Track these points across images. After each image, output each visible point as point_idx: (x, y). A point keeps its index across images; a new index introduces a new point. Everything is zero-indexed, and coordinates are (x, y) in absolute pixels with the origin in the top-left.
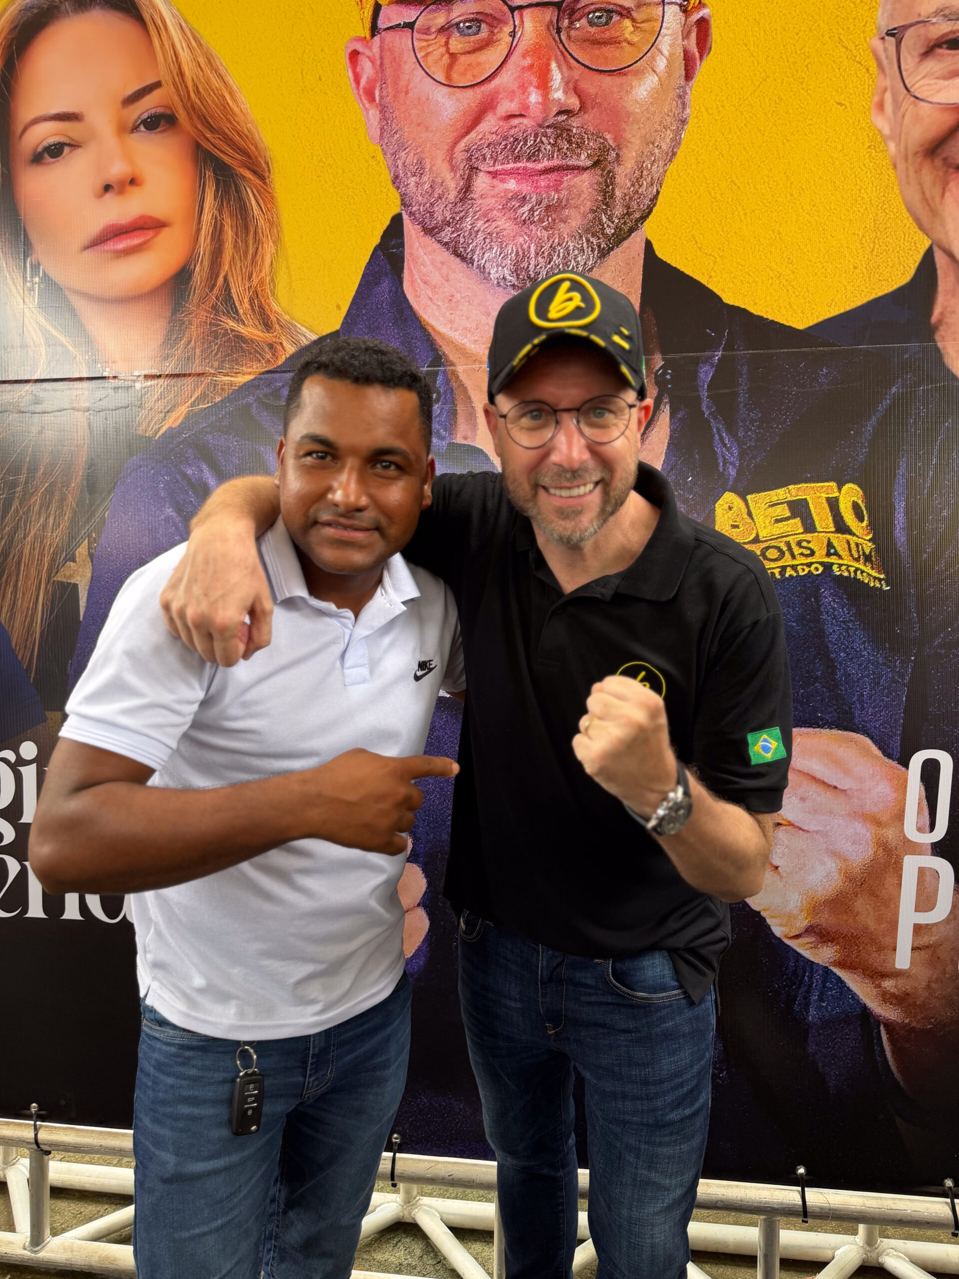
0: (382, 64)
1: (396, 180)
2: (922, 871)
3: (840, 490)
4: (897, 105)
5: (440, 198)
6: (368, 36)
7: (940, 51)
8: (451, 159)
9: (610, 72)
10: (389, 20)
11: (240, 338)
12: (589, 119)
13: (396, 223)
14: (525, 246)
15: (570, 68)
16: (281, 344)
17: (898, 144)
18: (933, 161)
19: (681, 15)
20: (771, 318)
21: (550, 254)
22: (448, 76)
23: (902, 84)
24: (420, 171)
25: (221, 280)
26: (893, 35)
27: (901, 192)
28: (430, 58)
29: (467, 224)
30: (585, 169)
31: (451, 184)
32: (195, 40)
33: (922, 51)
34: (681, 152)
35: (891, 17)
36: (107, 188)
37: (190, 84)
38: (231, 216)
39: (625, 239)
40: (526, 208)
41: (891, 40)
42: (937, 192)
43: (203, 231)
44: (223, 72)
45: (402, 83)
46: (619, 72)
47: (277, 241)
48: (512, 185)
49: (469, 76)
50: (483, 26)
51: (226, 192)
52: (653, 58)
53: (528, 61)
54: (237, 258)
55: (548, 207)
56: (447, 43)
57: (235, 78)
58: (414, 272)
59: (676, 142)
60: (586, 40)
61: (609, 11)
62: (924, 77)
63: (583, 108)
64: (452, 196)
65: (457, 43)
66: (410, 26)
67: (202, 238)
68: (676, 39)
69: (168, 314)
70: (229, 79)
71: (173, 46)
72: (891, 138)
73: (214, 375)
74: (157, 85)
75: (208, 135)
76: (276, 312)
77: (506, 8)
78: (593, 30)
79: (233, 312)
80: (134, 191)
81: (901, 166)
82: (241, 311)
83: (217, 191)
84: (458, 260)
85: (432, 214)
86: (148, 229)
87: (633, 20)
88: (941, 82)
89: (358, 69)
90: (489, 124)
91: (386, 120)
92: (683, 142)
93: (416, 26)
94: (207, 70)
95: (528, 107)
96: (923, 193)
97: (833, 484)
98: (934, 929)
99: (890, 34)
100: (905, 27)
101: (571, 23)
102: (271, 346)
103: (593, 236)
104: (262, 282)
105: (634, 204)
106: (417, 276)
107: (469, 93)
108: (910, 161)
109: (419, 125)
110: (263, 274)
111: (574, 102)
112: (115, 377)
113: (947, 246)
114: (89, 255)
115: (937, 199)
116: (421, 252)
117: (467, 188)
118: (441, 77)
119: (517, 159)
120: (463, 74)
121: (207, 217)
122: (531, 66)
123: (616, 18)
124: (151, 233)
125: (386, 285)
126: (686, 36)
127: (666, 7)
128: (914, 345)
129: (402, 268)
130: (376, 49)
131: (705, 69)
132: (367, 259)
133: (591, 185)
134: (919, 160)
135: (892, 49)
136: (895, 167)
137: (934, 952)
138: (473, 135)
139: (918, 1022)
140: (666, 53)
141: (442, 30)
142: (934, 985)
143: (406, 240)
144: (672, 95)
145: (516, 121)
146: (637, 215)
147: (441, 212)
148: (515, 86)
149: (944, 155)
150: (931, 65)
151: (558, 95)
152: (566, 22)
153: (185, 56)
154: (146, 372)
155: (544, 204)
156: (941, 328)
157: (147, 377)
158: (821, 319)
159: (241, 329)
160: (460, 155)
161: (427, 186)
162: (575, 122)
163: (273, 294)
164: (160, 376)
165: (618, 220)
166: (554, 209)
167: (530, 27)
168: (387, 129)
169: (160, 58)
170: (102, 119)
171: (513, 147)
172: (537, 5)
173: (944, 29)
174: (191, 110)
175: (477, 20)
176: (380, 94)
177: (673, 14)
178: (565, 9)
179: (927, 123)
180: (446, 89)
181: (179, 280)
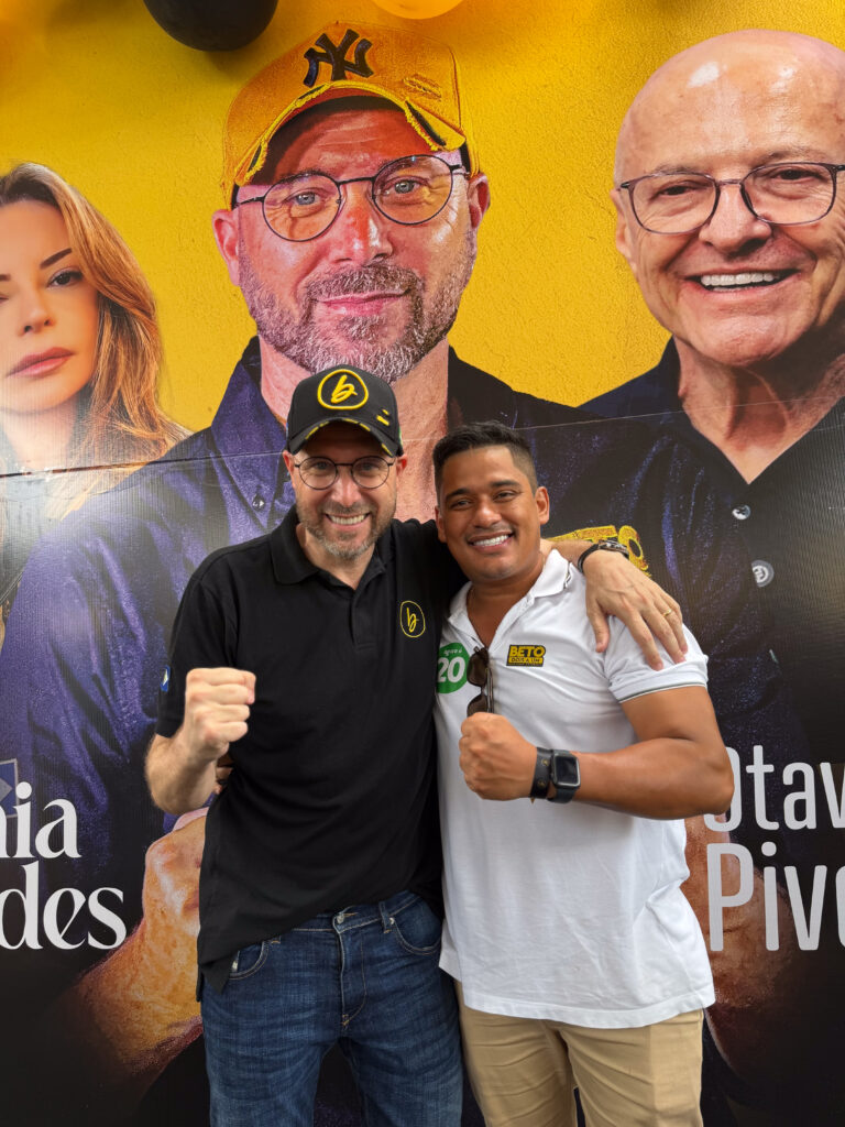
0: (240, 228)
1: (253, 311)
2: (724, 858)
3: (618, 531)
4: (634, 236)
5: (288, 323)
6: (229, 208)
7: (663, 196)
8: (295, 293)
9: (415, 225)
10: (245, 196)
11: (132, 437)
12: (401, 260)
13: (254, 343)
14: (356, 357)
15: (384, 223)
16: (164, 440)
17: (638, 264)
18: (666, 275)
19: (466, 182)
20: (551, 400)
21: (375, 362)
22: (291, 234)
23: (636, 222)
24: (271, 303)
25: (115, 392)
26: (626, 187)
27: (645, 300)
28: (277, 222)
29: (310, 342)
30: (399, 296)
31: (296, 313)
32: (97, 218)
33: (650, 197)
34: (473, 279)
35: (624, 175)
36: (27, 329)
37: (93, 249)
38: (124, 343)
39: (432, 347)
40: (355, 328)
41: (625, 192)
42: (672, 297)
43: (102, 357)
44: (118, 239)
45: (256, 241)
46: (421, 224)
47: (161, 362)
48: (343, 311)
49: (307, 232)
50: (317, 197)
51: (121, 327)
52: (447, 213)
53: (352, 220)
54: (128, 375)
55: (372, 326)
56: (289, 210)
57: (128, 242)
58: (270, 380)
59: (468, 273)
60: (395, 203)
61: (413, 182)
62: (653, 215)
64: (297, 321)
65: (297, 210)
66: (261, 200)
67: (101, 363)
68: (463, 198)
69: (73, 422)
70: (123, 244)
71: (80, 221)
72: (633, 260)
73: (109, 467)
74: (68, 251)
75: (107, 286)
76: (159, 416)
77: (333, 184)
78: (399, 195)
80: (49, 329)
81: (643, 279)
82: (131, 416)
83: (113, 326)
84: (304, 369)
85: (282, 336)
86: (59, 357)
87: (430, 187)
88: (665, 218)
89: (223, 232)
90: (324, 267)
91: (245, 268)
92: (474, 272)
93: (266, 200)
94: (107, 239)
95: (351, 253)
96: (662, 299)
97: (612, 527)
98: (741, 911)
99: (624, 186)
100: (636, 181)
101: (383, 191)
102: (156, 442)
103: (408, 345)
104: (148, 394)
105: (438, 320)
106: (271, 384)
107: (308, 245)
108: (649, 275)
109: (269, 270)
110: (149, 387)
111: (388, 248)
112: (29, 473)
113: (684, 337)
114: (12, 377)
115: (673, 303)
116: (274, 365)
117: (308, 316)
118: (285, 235)
119: (346, 291)
120: (303, 232)
121: (105, 347)
122: (354, 224)
123: (416, 186)
124: (61, 360)
125: (247, 390)
126: (470, 196)
127: (454, 177)
128: (667, 413)
129: (260, 377)
130: (235, 218)
131: (486, 219)
132: (232, 371)
133: (404, 308)
134: (655, 275)
135: (627, 197)
136: (638, 280)
137: (743, 933)
138: (312, 275)
139: (736, 1001)
140: (456, 208)
141: (286, 201)
142: (746, 965)
143: (262, 356)
144: (462, 238)
145: (344, 264)
146: (441, 328)
147: (289, 334)
148: (342, 239)
149: (675, 270)
150: (657, 206)
151: (375, 243)
152: (379, 191)
153: (89, 229)
154: (55, 468)
155: (368, 325)
156: (688, 399)
157: (55, 471)
158: (591, 398)
159: (133, 431)
160: (302, 291)
161: (277, 315)
162: (390, 263)
163: (157, 402)
164: (65, 471)
165: (427, 334)
166: (376, 328)
167: (352, 196)
168: (245, 276)
169: (71, 231)
170: (24, 279)
171: (342, 283)
172: (357, 180)
173: (664, 180)
174: (94, 268)
175: (311, 193)
176: (239, 249)
177: (459, 181)
178: (378, 182)
179: (658, 248)
180: (288, 244)
181: (83, 395)
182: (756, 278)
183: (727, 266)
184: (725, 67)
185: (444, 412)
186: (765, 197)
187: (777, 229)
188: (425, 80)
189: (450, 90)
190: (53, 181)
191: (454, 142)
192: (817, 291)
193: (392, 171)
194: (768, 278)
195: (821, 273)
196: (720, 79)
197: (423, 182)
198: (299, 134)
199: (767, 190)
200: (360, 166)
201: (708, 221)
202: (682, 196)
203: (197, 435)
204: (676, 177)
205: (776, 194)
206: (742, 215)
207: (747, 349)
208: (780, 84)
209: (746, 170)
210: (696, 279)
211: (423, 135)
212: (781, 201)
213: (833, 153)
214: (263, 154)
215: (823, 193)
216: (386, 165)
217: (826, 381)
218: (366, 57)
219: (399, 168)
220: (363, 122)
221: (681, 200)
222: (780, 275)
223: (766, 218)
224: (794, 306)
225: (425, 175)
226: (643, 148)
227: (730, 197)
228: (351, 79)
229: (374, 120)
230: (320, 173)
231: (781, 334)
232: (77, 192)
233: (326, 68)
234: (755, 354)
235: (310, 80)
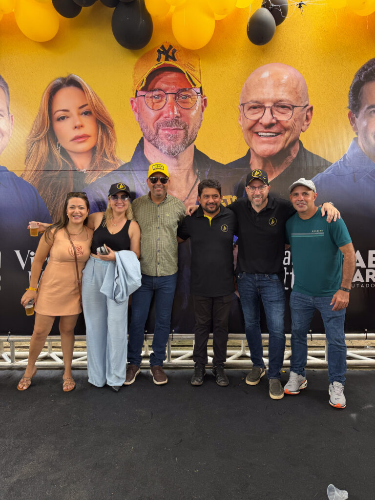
0: (138, 104)
1: (142, 129)
3: (232, 197)
4: (243, 120)
5: (151, 134)
6: (134, 97)
7: (251, 109)
9: (187, 109)
11: (108, 162)
12: (183, 119)
13: (142, 139)
14: (170, 145)
16: (117, 164)
17: (244, 127)
18: (250, 131)
19: (201, 98)
20: (219, 162)
22: (153, 108)
23: (244, 115)
24: (147, 128)
25: (103, 149)
27: (244, 138)
28: (149, 103)
29: (157, 140)
30: (182, 129)
31: (154, 131)
32: (95, 95)
33: (248, 109)
34: (201, 127)
35: (242, 101)
36: (76, 127)
37: (95, 105)
38: (105, 135)
39: (190, 145)
40: (170, 137)
42: (251, 137)
43: (99, 138)
45: (143, 108)
46: (189, 109)
47: (116, 142)
48: (167, 132)
49: (157, 108)
51: (104, 130)
52: (195, 107)
53: (170, 105)
54: (107, 145)
55: (174, 137)
56: (152, 100)
57: (105, 104)
58: (146, 150)
59: (200, 125)
60: (181, 102)
62: (248, 114)
63: (181, 116)
64: (154, 134)
65: (154, 100)
66: (144, 96)
67: (98, 140)
68: (200, 103)
69: (91, 156)
70: (104, 105)
71: (90, 96)
72: (242, 126)
73: (102, 170)
74: (87, 105)
75: (99, 117)
76: (116, 157)
77: (164, 94)
78: (183, 100)
79: (106, 157)
80: (82, 128)
81: (244, 132)
82: (108, 156)
83: (102, 129)
84: (156, 148)
85: (150, 137)
87: (191, 98)
88: (252, 115)
89: (133, 104)
90: (161, 119)
91: (139, 116)
92: (202, 125)
93: (146, 96)
94: (98, 102)
95: (169, 115)
99: (242, 105)
100: (245, 104)
102: (115, 165)
103: (184, 144)
104: (112, 150)
105: (192, 137)
107: (157, 112)
109: (146, 118)
110: (113, 148)
111: (179, 115)
112: (79, 170)
113: (252, 148)
114: (72, 143)
115: (251, 139)
116: (148, 146)
117: (157, 133)
118: (151, 108)
119: (168, 126)
121: (99, 135)
122: (170, 107)
123: (188, 97)
124: (86, 138)
125: (140, 152)
126: (202, 102)
128: (246, 168)
129: (144, 149)
130: (137, 100)
131: (206, 109)
132: (136, 147)
133: (183, 133)
134: (247, 131)
135: (242, 107)
138: (158, 121)
140: (198, 106)
141: (151, 97)
143: (144, 143)
144: (199, 115)
145: (167, 118)
146: (193, 140)
147: (152, 137)
148: (167, 111)
149: (252, 130)
150: (250, 112)
151: (176, 113)
152: (177, 98)
153: (93, 99)
156: (252, 165)
157: (86, 170)
158: (228, 163)
159: (108, 160)
160: (155, 125)
161: (149, 131)
162: (180, 119)
163: (115, 153)
164: (90, 170)
165: (189, 141)
166: (176, 138)
167: (170, 98)
168: (140, 118)
169: (87, 99)
170: (74, 112)
171: (167, 124)
172: (171, 93)
173: (252, 104)
174: (95, 111)
175: (159, 96)
176: (138, 110)
177: (199, 97)
178: (177, 95)
179: (249, 123)
180: (152, 110)
181: (93, 150)
182: (271, 134)
183: (265, 130)
184: (271, 73)
185: (192, 163)
186: (276, 112)
187: (278, 121)
188: (191, 65)
189: (198, 69)
190: (81, 81)
191: (199, 85)
192: (285, 139)
193: (181, 92)
194: (274, 135)
195: (287, 134)
196: (269, 77)
197: (189, 97)
198: (155, 77)
199: (277, 110)
200: (172, 89)
201: (262, 117)
202: (256, 109)
203: (126, 164)
204: (255, 104)
205: (279, 112)
206: (270, 117)
207: (267, 153)
208: (284, 80)
209: (272, 104)
210: (257, 133)
211: (190, 82)
212: (280, 114)
213: (294, 102)
214: (145, 81)
215: (290, 113)
216: (179, 90)
217: (284, 163)
218: (175, 55)
219: (183, 91)
220: (173, 75)
221: (256, 111)
222: (277, 134)
223: (276, 118)
224: (279, 143)
225: (190, 94)
226: (248, 94)
227: (268, 111)
228: (170, 61)
229: (176, 75)
230: (161, 90)
231: (275, 150)
232: (89, 86)
233: (163, 56)
234: (268, 154)
235: (159, 60)
